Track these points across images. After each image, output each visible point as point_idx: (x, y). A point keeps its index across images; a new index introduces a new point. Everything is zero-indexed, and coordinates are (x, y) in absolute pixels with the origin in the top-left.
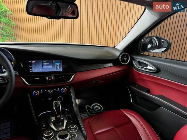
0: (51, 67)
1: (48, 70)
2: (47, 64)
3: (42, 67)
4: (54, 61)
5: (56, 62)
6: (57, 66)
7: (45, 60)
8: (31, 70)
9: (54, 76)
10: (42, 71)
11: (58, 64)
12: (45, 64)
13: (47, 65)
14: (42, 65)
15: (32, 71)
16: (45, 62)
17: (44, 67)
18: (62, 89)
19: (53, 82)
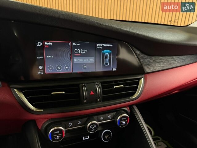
0: (91, 60)
1: (85, 69)
2: (83, 51)
4: (99, 46)
5: (103, 47)
6: (106, 57)
7: (77, 42)
8: (41, 67)
10: (71, 72)
11: (107, 53)
12: (77, 51)
13: (81, 55)
14: (71, 55)
15: (43, 70)
16: (77, 47)
17: (76, 60)
18: (119, 118)
19: (99, 100)
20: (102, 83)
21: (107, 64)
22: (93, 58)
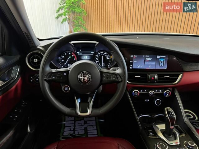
0: (154, 63)
1: (150, 67)
2: (150, 59)
3: (144, 63)
4: (158, 57)
5: (160, 57)
6: (162, 62)
7: (147, 55)
8: (131, 66)
9: (157, 75)
10: (143, 68)
11: (162, 60)
12: (147, 59)
13: (149, 61)
14: (144, 61)
15: (132, 67)
16: (148, 57)
17: (146, 63)
18: (165, 92)
19: (156, 82)
20: (158, 74)
21: (161, 65)
22: (155, 62)
